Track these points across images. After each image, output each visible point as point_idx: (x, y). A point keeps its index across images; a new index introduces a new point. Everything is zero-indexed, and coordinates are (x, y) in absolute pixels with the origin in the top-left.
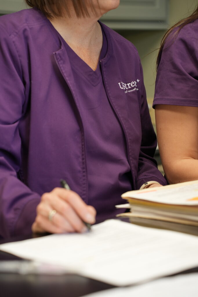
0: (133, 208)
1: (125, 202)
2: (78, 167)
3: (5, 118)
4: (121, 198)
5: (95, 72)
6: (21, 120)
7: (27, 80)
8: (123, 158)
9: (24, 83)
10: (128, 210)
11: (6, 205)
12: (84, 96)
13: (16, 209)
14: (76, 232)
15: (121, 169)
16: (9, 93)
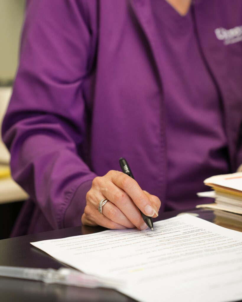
0: (220, 198)
1: (209, 189)
2: (155, 141)
3: (63, 75)
4: (204, 184)
5: (184, 18)
6: (85, 78)
7: (94, 28)
8: (218, 129)
9: (90, 31)
10: (212, 201)
11: (54, 187)
12: (168, 48)
13: (67, 193)
14: (135, 228)
15: (215, 144)
16: (70, 44)
